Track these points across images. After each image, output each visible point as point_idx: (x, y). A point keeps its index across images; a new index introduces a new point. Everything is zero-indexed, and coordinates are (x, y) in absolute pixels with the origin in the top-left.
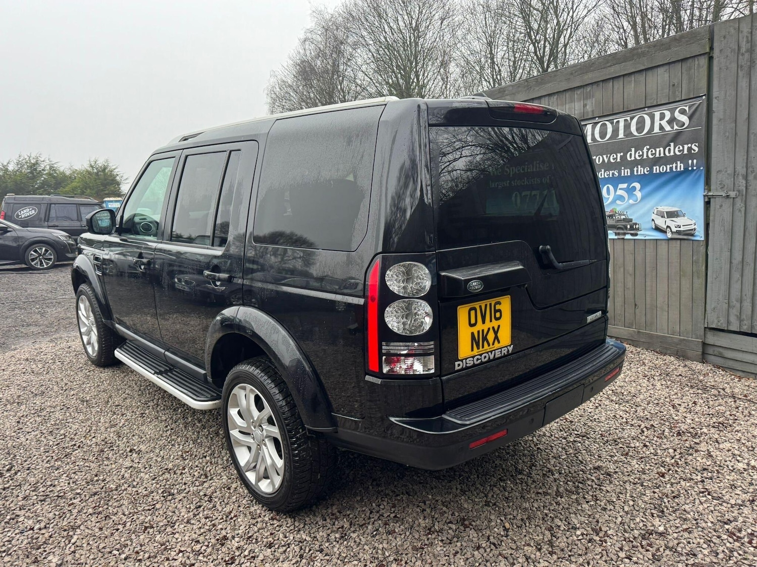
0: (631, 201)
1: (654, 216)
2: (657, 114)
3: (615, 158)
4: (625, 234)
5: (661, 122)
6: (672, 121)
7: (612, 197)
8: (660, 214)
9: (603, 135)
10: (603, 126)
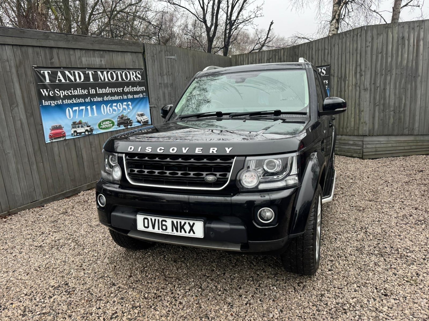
0: (129, 111)
1: (137, 116)
2: (131, 72)
3: (120, 90)
4: (128, 126)
5: (133, 76)
6: (136, 76)
7: (121, 109)
8: (139, 115)
9: (113, 78)
10: (111, 73)
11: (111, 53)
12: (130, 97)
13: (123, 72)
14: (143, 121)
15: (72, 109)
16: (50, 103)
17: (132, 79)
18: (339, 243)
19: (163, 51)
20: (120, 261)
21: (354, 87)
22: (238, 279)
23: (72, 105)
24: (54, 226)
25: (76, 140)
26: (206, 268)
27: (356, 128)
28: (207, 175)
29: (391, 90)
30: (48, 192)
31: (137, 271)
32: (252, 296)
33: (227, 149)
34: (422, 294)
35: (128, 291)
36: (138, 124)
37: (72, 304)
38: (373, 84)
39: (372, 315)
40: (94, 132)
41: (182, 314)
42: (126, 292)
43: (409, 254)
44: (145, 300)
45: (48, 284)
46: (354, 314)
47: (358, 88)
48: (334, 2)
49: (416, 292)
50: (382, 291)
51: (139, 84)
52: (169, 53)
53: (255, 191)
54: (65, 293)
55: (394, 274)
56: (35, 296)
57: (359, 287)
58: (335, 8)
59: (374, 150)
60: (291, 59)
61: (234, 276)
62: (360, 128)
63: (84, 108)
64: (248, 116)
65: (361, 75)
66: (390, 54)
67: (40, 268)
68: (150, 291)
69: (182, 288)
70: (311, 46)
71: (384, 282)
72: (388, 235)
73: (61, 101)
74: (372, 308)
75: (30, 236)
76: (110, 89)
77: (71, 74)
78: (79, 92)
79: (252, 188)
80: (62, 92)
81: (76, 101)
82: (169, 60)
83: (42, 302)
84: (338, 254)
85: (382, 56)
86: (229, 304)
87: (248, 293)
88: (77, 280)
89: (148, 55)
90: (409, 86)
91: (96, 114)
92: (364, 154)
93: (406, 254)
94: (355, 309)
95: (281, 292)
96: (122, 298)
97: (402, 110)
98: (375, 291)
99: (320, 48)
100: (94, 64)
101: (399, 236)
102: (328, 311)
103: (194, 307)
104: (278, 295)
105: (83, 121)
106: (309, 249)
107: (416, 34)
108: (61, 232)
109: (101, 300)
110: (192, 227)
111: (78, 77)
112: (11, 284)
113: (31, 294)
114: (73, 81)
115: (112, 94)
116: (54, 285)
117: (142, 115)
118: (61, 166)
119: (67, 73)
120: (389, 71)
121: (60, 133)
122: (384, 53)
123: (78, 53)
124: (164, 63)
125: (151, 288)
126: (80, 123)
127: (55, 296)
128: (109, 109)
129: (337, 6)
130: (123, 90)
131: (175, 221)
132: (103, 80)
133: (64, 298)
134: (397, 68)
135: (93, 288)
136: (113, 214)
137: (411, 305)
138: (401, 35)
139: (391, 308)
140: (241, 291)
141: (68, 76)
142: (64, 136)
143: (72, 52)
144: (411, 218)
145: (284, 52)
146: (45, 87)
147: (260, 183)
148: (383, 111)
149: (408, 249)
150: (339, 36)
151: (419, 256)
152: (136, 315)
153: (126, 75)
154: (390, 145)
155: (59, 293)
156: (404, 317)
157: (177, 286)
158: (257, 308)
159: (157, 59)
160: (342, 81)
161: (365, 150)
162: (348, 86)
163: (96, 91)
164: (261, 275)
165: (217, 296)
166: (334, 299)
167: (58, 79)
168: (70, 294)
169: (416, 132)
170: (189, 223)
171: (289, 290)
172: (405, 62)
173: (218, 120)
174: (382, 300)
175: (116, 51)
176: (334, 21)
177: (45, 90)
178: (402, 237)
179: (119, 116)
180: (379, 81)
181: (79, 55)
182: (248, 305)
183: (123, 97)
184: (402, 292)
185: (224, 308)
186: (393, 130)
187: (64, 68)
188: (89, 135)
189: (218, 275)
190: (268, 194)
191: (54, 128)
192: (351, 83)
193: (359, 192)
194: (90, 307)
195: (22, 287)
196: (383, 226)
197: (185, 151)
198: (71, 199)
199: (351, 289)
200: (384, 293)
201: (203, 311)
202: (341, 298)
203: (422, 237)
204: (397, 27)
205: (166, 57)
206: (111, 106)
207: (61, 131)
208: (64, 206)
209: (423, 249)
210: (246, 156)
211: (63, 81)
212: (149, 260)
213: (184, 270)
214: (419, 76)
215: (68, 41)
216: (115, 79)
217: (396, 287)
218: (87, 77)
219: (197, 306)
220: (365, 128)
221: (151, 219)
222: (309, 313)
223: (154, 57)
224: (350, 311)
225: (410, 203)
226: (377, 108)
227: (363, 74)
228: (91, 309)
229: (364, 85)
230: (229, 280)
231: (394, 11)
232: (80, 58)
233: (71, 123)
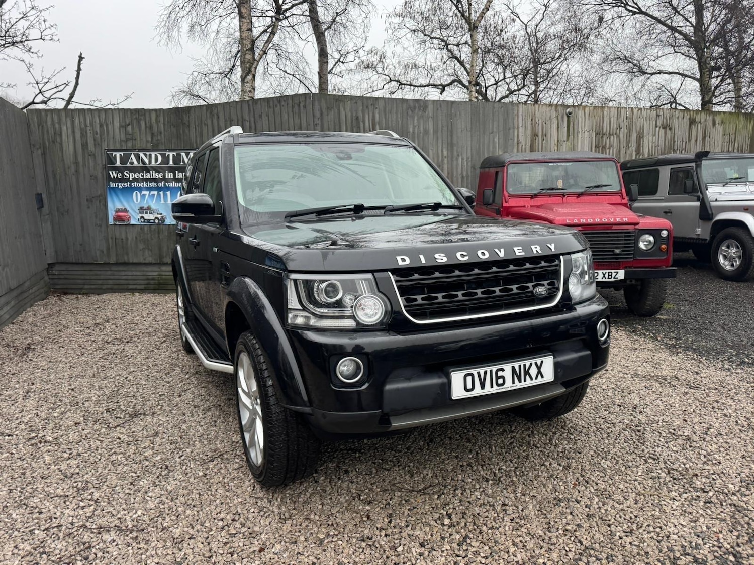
15: (141, 193)
23: (140, 189)
63: (156, 193)
73: (129, 184)
77: (146, 157)
80: (132, 175)
105: (153, 207)
111: (155, 159)
114: (146, 164)
119: (142, 155)
126: (149, 209)
141: (142, 159)
142: (129, 220)
146: (116, 169)
211: (136, 163)
218: (166, 159)
233: (138, 208)
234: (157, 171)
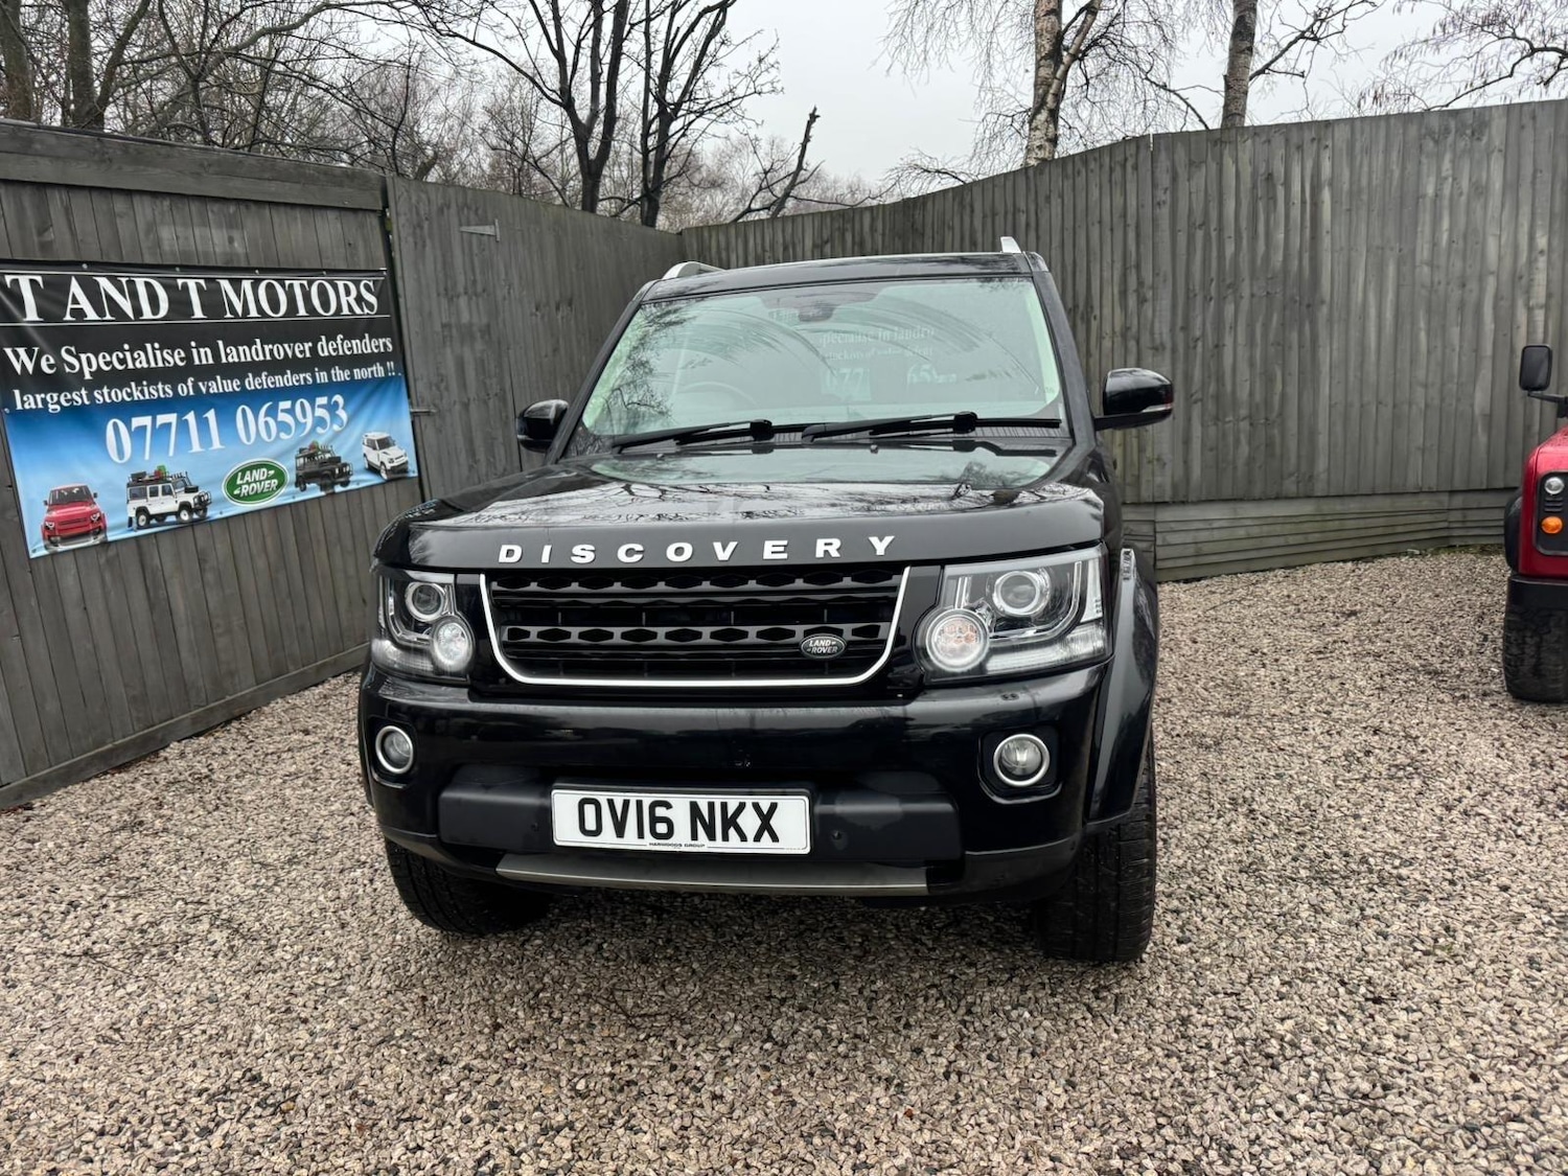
0: (336, 427)
1: (366, 449)
2: (340, 284)
3: (302, 349)
4: (333, 485)
5: (349, 297)
6: (359, 299)
7: (309, 421)
8: (371, 444)
9: (275, 306)
10: (270, 287)
11: (267, 211)
12: (340, 375)
13: (310, 283)
14: (389, 466)
15: (128, 424)
16: (44, 401)
17: (346, 311)
18: (1179, 852)
19: (453, 205)
20: (435, 977)
21: (1118, 339)
22: (888, 997)
23: (126, 410)
24: (110, 875)
25: (144, 542)
26: (766, 971)
27: (1129, 479)
28: (807, 633)
29: (1240, 349)
30: (43, 750)
31: (512, 1005)
32: (957, 1047)
33: (874, 540)
34: (1480, 986)
35: (505, 1078)
36: (372, 480)
37: (305, 1144)
38: (1182, 328)
39: (1356, 1064)
40: (213, 513)
41: (737, 1133)
42: (499, 1082)
43: (1404, 872)
44: (579, 1101)
45: (178, 1085)
46: (1302, 1067)
47: (1132, 344)
48: (1038, 51)
49: (1459, 981)
50: (1363, 990)
51: (370, 328)
52: (472, 216)
53: (978, 680)
54: (259, 1111)
55: (1378, 933)
56: (144, 1135)
57: (1289, 983)
58: (1044, 72)
59: (1191, 550)
60: (898, 244)
61: (874, 988)
62: (1145, 477)
63: (172, 418)
64: (866, 433)
65: (1142, 301)
66: (1230, 231)
67: (118, 1030)
68: (588, 1071)
69: (702, 1047)
70: (968, 199)
71: (1359, 960)
72: (1321, 817)
73: (84, 392)
74: (1348, 1045)
75: (24, 919)
76: (267, 348)
77: (122, 292)
78: (151, 357)
79: (969, 672)
80: (88, 359)
81: (142, 392)
82: (474, 238)
83: (177, 1153)
84: (1189, 887)
85: (1207, 236)
86: (889, 1080)
87: (941, 1038)
88: (292, 1059)
89: (402, 220)
90: (1294, 336)
91: (216, 444)
92: (1160, 565)
93: (1395, 872)
94: (1299, 1053)
95: (1047, 1023)
96: (493, 1105)
97: (1275, 414)
98: (1342, 990)
99: (1000, 208)
100: (206, 254)
101: (1356, 817)
102: (1220, 1066)
103: (770, 1104)
104: (1043, 1036)
105: (172, 470)
106: (1139, 868)
107: (1309, 164)
108: (148, 895)
109: (413, 1119)
110: (766, 819)
111: (148, 299)
112: (20, 1099)
113: (120, 1129)
114: (127, 318)
115: (275, 367)
116: (205, 1085)
117: (384, 444)
118: (89, 646)
119: (104, 283)
120: (1229, 287)
121: (87, 517)
122: (1213, 225)
123: (144, 209)
124: (457, 251)
125: (587, 1059)
126: (160, 477)
127: (226, 1127)
128: (266, 423)
129: (1049, 66)
130: (313, 350)
131: (703, 802)
132: (240, 313)
133: (262, 1128)
134: (1253, 277)
135: (366, 1080)
136: (447, 795)
137: (1459, 1022)
138: (1262, 170)
139: (1406, 1038)
140: (914, 1035)
141: (109, 298)
142: (101, 530)
143: (120, 204)
144: (1372, 759)
145: (873, 220)
146: (21, 338)
147: (994, 652)
148: (1217, 418)
149: (1396, 856)
150: (1064, 169)
151: (1433, 873)
152: (568, 1155)
153: (323, 293)
154: (1241, 533)
155: (237, 1112)
156: (1451, 1060)
157: (681, 1041)
158: (985, 1083)
159: (431, 235)
160: (1079, 322)
161: (1161, 553)
162: (1100, 338)
163: (216, 355)
164: (964, 977)
165: (839, 1060)
166: (1226, 1029)
167: (70, 306)
168: (284, 1112)
169: (1320, 488)
170: (756, 806)
171: (1074, 1016)
172: (1278, 258)
173: (758, 450)
174: (1372, 1016)
175: (286, 204)
176: (1043, 116)
177: (21, 351)
178: (1364, 820)
179: (301, 450)
180: (1199, 321)
181: (150, 217)
182: (954, 1077)
183: (314, 377)
184: (1420, 986)
185: (876, 1095)
186: (1250, 482)
187: (93, 265)
188: (192, 523)
189: (816, 991)
190: (1025, 689)
191: (62, 499)
192: (1107, 328)
193: (1180, 690)
194: (380, 1147)
195: (73, 1106)
196: (1298, 792)
197: (723, 554)
198: (134, 772)
199: (1267, 994)
200: (1369, 996)
201: (806, 1113)
202: (1247, 1025)
203: (1423, 817)
204: (1249, 142)
205: (464, 229)
206: (272, 412)
207: (88, 509)
208: (118, 799)
209: (1439, 852)
210: (943, 563)
211: (91, 315)
212: (546, 965)
213: (690, 987)
214: (1323, 302)
215: (105, 160)
216: (283, 308)
217: (1400, 974)
218: (180, 301)
219: (781, 1098)
220: (1158, 480)
221: (611, 803)
222: (1163, 1081)
223: (422, 228)
224: (1286, 1059)
225: (1350, 715)
226: (1196, 411)
227: (1149, 294)
228: (384, 1153)
229: (1152, 333)
230: (861, 1003)
231: (1228, 87)
232: (152, 227)
233: (128, 479)
234: (169, 344)
